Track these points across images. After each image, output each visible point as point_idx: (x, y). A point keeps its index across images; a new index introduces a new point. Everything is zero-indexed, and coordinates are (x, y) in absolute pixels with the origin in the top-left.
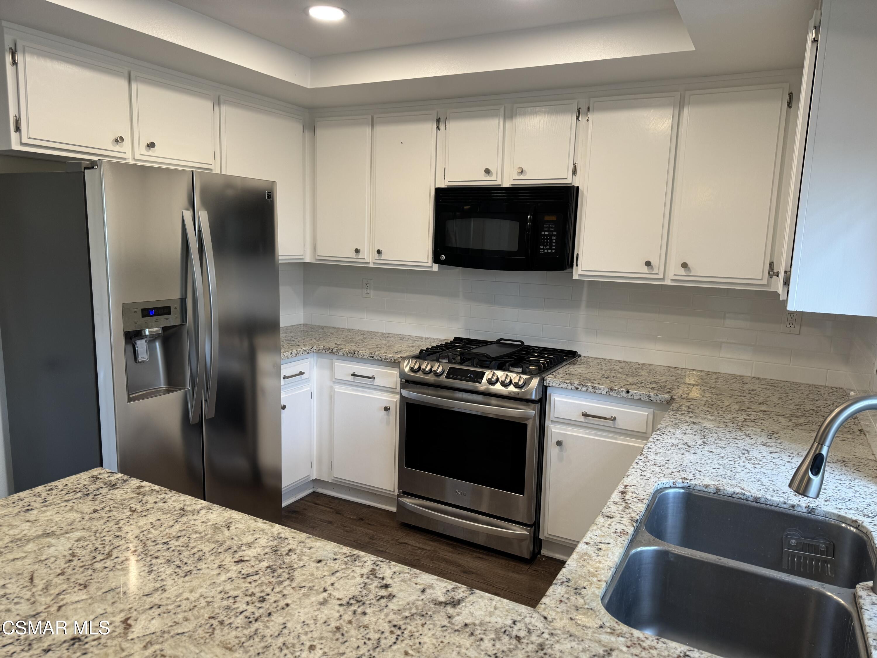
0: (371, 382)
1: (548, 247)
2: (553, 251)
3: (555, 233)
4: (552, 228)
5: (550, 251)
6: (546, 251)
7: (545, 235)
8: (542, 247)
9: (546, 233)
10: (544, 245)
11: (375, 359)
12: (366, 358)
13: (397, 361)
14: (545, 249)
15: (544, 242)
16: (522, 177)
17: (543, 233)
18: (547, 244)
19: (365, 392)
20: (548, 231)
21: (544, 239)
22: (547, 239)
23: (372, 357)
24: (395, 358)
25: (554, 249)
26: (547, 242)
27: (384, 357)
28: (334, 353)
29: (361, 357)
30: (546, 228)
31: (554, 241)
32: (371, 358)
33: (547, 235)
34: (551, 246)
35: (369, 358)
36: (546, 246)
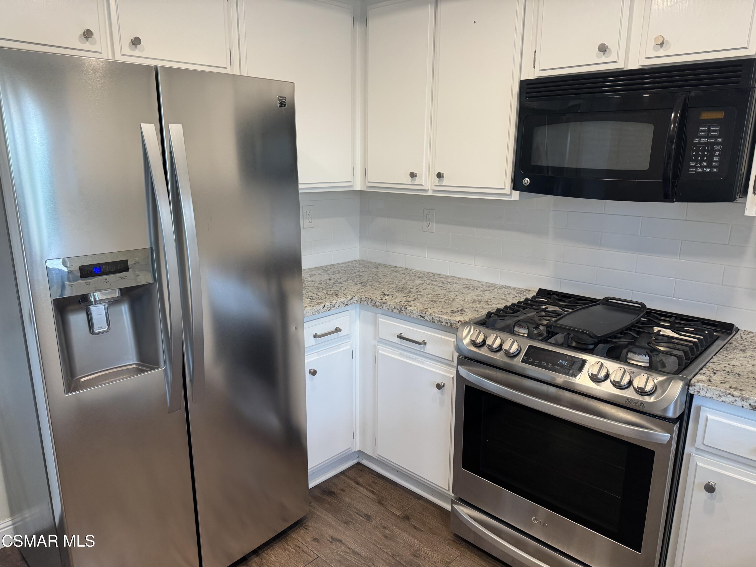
0: (421, 348)
1: (704, 164)
2: (715, 170)
3: (719, 140)
4: (714, 131)
5: (707, 170)
6: (700, 170)
7: (700, 143)
8: (693, 164)
9: (703, 140)
10: (697, 161)
11: (427, 320)
12: (415, 317)
13: (454, 326)
14: (699, 167)
15: (697, 156)
16: (662, 52)
17: (697, 140)
18: (702, 159)
19: (414, 360)
20: (708, 137)
21: (697, 151)
22: (704, 150)
24: (452, 322)
25: (715, 167)
27: (437, 319)
28: (377, 307)
29: (408, 314)
30: (703, 131)
31: (716, 153)
32: (422, 318)
33: (703, 143)
34: (710, 161)
35: (419, 317)
36: (701, 162)
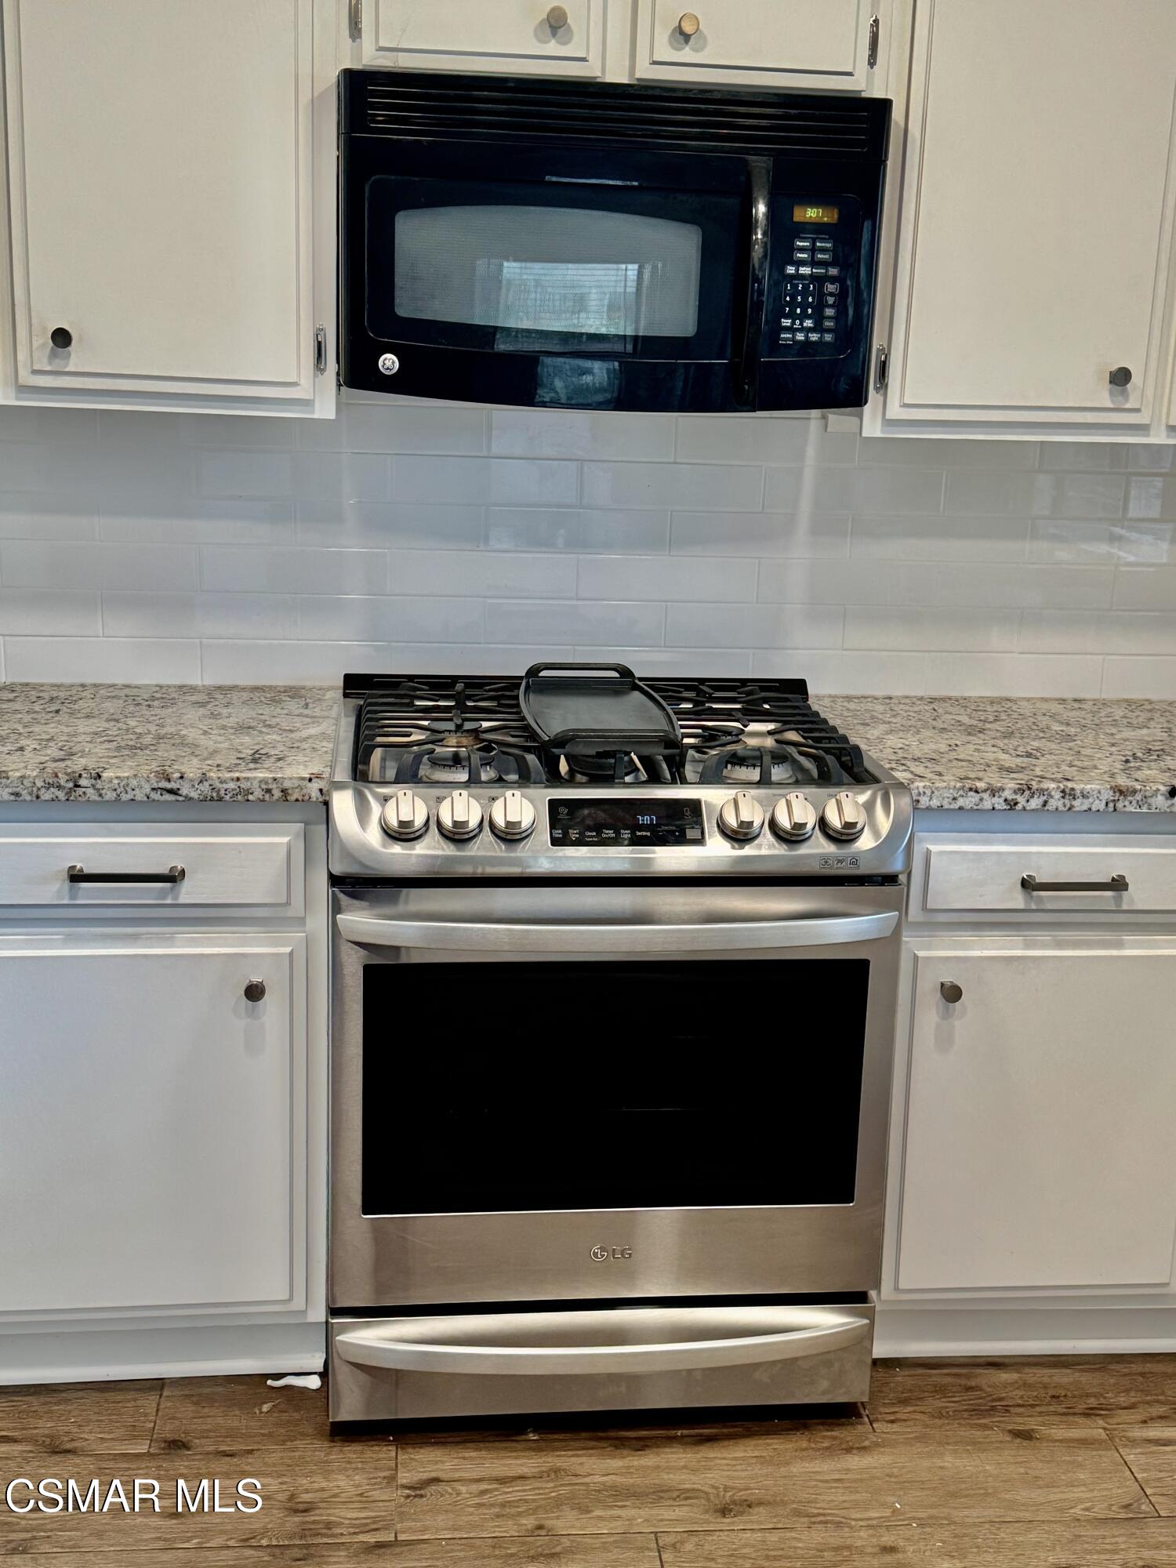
0: (163, 894)
1: (808, 323)
2: (828, 337)
3: (833, 271)
4: (823, 250)
5: (814, 337)
6: (800, 337)
7: (798, 276)
8: (786, 322)
9: (805, 270)
10: (792, 315)
11: (189, 799)
12: (140, 796)
14: (798, 330)
15: (793, 304)
17: (791, 270)
18: (804, 311)
19: (134, 939)
20: (812, 263)
21: (794, 293)
22: (806, 292)
23: (171, 791)
24: (287, 784)
25: (829, 331)
26: (804, 306)
29: (110, 795)
30: (802, 250)
31: (831, 300)
32: (167, 798)
33: (803, 277)
34: (819, 318)
35: (155, 796)
36: (804, 316)
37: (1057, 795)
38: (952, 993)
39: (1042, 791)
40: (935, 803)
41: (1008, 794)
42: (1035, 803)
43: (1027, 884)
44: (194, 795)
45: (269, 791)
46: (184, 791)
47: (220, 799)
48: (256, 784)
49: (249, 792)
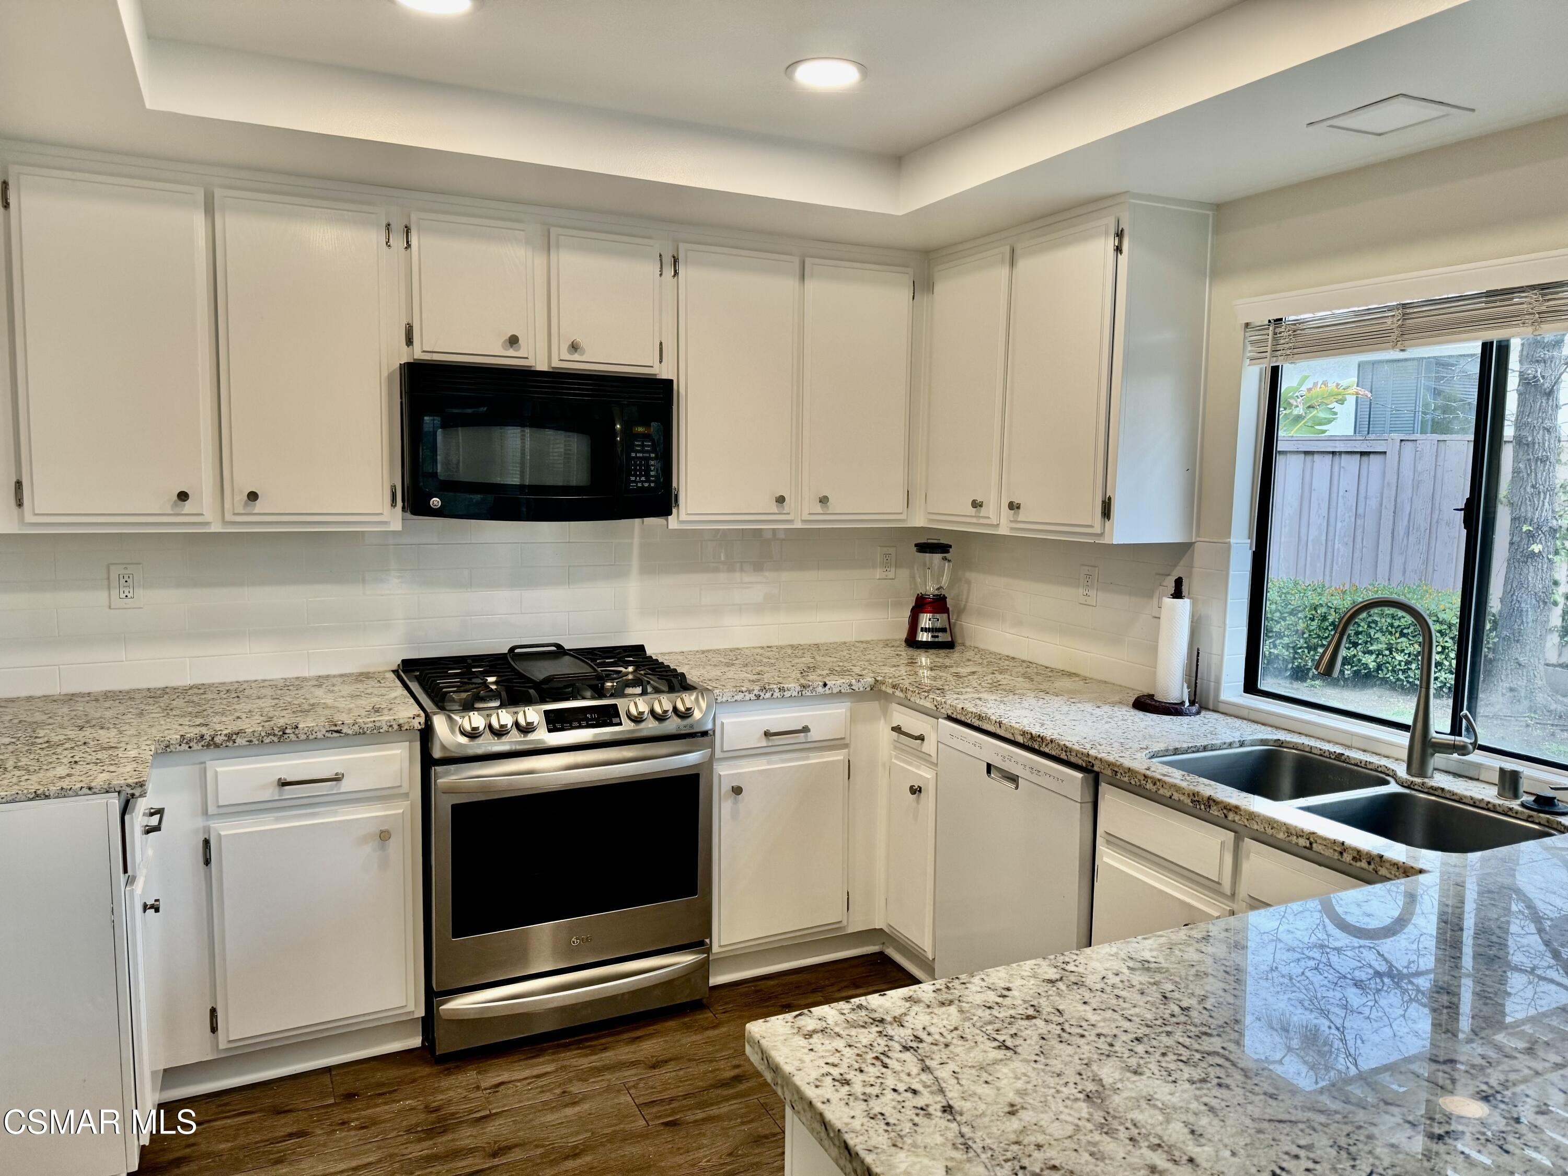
0: (331, 788)
1: (643, 479)
2: (652, 485)
3: (653, 455)
4: (648, 446)
5: (646, 485)
6: (640, 485)
7: (636, 457)
8: (633, 478)
9: (639, 455)
10: (636, 476)
11: (347, 734)
12: (320, 735)
13: (406, 727)
14: (638, 482)
15: (636, 470)
16: (576, 357)
17: (633, 455)
18: (641, 473)
19: (314, 815)
20: (642, 451)
21: (636, 465)
22: (641, 465)
23: (337, 732)
24: (401, 721)
25: (653, 482)
26: (640, 470)
27: (371, 725)
29: (303, 737)
30: (638, 446)
31: (652, 468)
32: (335, 735)
33: (640, 458)
34: (647, 476)
35: (328, 735)
36: (640, 476)
37: (777, 690)
38: (737, 791)
39: (770, 690)
40: (724, 699)
41: (756, 692)
42: (768, 695)
43: (767, 734)
44: (350, 732)
45: (391, 726)
46: (344, 731)
47: (364, 733)
48: (384, 723)
49: (380, 728)
